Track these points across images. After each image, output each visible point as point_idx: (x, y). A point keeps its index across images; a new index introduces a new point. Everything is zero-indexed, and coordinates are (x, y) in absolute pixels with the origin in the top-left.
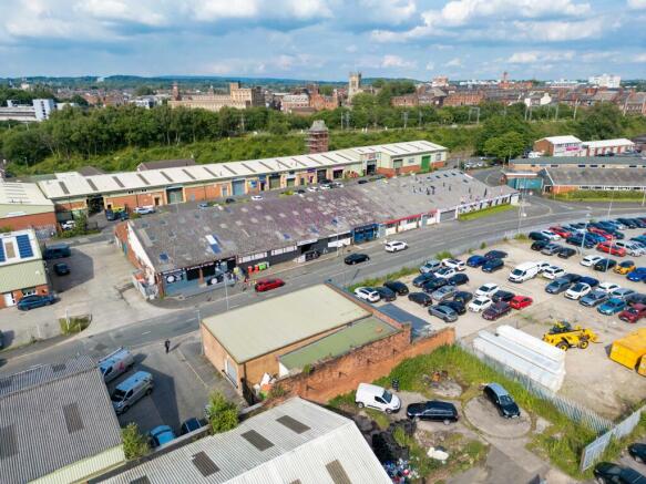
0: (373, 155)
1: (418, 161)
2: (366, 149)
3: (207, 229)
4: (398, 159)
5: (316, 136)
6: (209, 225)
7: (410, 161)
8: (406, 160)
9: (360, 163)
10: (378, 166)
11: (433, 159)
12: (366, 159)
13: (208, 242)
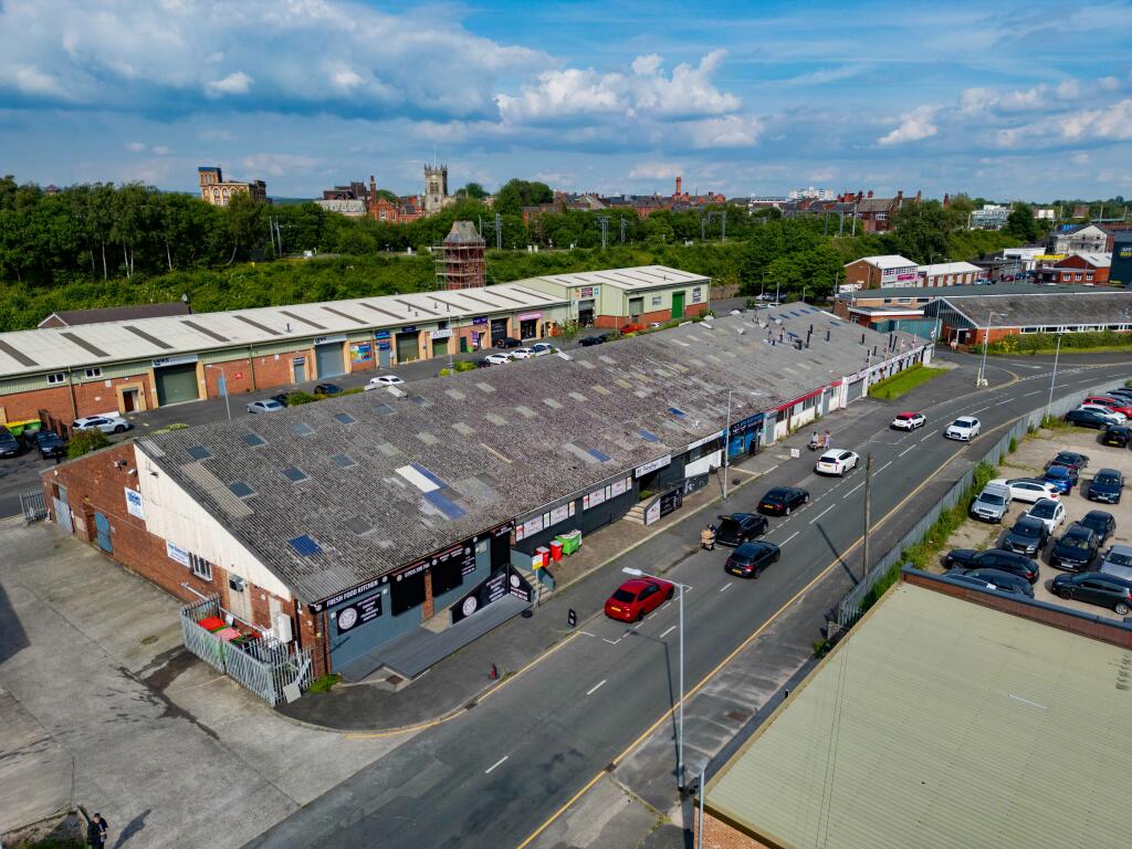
0: (588, 289)
1: (666, 301)
2: (573, 279)
3: (387, 449)
4: (635, 297)
5: (462, 254)
6: (387, 439)
7: (655, 303)
8: (648, 297)
9: (567, 305)
10: (597, 312)
11: (689, 300)
12: (576, 298)
13: (411, 487)
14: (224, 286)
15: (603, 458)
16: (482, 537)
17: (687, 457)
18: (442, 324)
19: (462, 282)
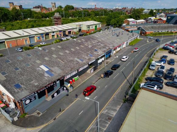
0: (80, 25)
1: (94, 27)
2: (77, 23)
3: (38, 62)
4: (88, 27)
5: (57, 19)
6: (38, 59)
7: (92, 28)
8: (91, 27)
9: (76, 28)
10: (82, 29)
11: (98, 27)
12: (78, 27)
13: (43, 70)
14: (13, 25)
15: (82, 61)
16: (57, 80)
17: (98, 59)
18: (53, 32)
19: (57, 24)
